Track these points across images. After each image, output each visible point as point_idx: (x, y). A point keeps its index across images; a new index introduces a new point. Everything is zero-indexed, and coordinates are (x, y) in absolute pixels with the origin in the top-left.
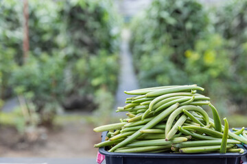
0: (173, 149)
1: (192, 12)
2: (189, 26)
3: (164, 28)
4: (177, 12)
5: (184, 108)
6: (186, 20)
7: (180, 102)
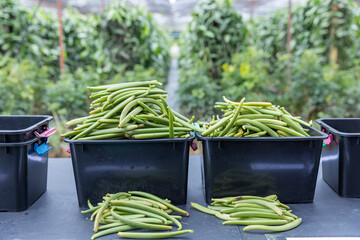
0: (127, 136)
1: (230, 25)
2: (227, 38)
3: (202, 41)
4: (216, 24)
5: (139, 100)
6: (224, 33)
7: (136, 96)
